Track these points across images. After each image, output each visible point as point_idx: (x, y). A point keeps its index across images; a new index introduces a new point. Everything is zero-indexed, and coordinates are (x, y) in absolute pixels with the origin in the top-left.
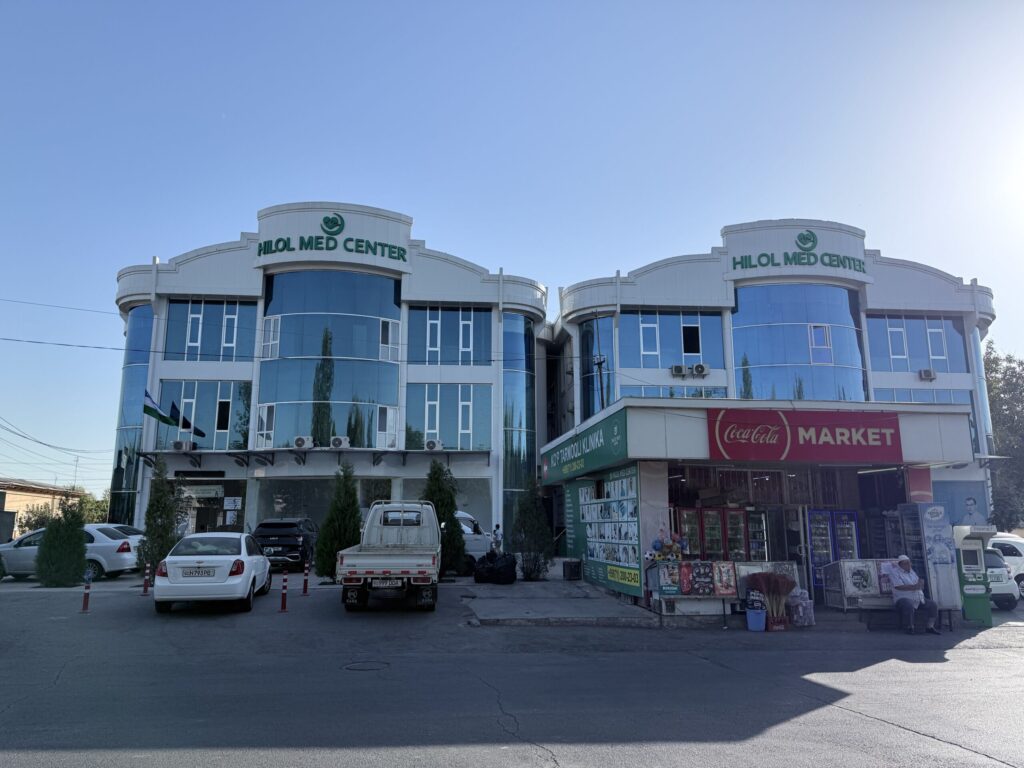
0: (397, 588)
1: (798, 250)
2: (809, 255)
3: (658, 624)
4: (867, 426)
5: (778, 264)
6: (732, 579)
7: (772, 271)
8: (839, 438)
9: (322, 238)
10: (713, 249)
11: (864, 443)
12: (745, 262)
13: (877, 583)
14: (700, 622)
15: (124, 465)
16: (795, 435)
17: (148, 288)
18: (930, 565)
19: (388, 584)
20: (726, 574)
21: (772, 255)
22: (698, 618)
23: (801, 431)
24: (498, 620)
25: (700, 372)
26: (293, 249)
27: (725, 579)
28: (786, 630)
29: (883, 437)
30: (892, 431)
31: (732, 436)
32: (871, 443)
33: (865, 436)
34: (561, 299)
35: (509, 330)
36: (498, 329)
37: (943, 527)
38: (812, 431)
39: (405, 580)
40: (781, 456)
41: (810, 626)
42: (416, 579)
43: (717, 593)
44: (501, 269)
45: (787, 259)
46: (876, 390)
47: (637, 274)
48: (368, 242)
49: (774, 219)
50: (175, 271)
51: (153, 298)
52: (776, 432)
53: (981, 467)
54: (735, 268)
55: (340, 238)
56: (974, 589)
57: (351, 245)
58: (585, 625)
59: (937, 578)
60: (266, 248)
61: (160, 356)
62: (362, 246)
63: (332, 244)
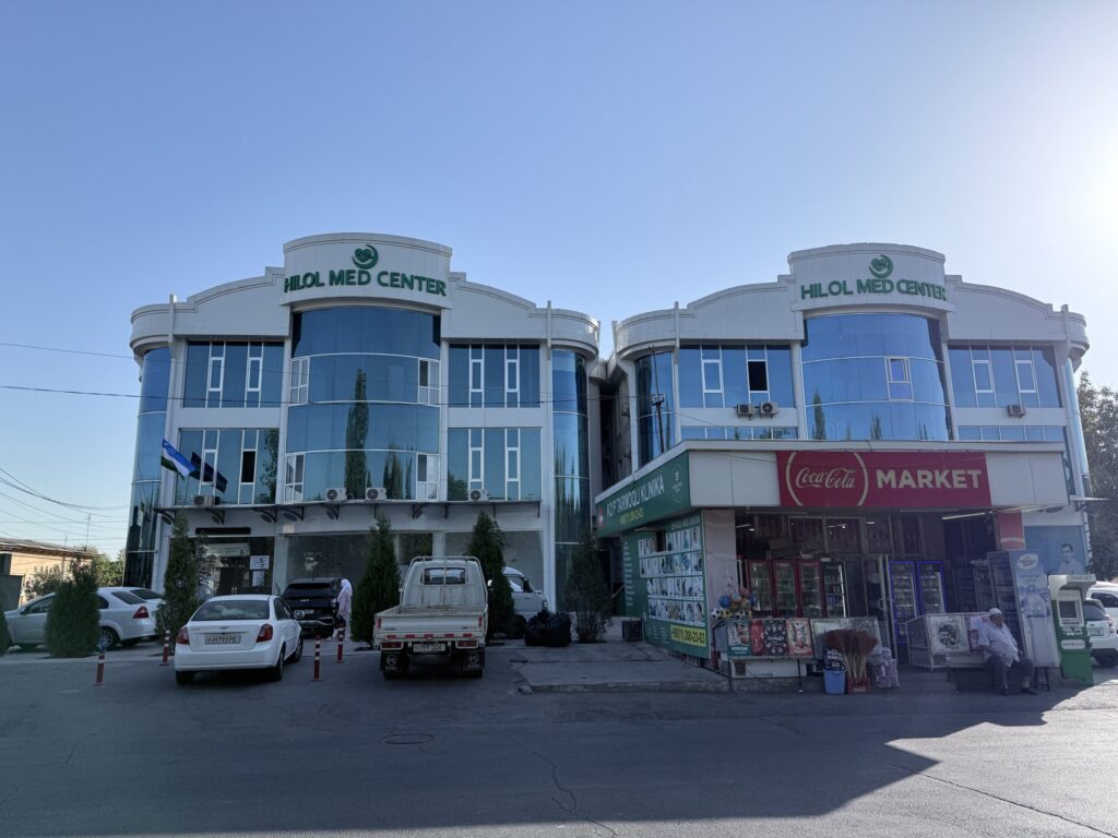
0: (441, 653)
1: (873, 277)
2: (884, 282)
3: (726, 688)
4: (951, 468)
5: (851, 293)
6: (808, 637)
7: (844, 300)
9: (354, 272)
10: (779, 277)
11: (948, 485)
12: (815, 291)
13: (966, 639)
14: (773, 685)
15: (140, 523)
16: (873, 479)
17: (165, 329)
18: (1024, 618)
19: (430, 648)
20: (801, 632)
21: (844, 282)
22: (771, 681)
24: (552, 687)
25: (767, 411)
26: (323, 285)
27: (799, 637)
28: (868, 692)
29: (969, 479)
30: (979, 472)
31: (804, 481)
32: (957, 485)
33: (949, 478)
34: (615, 334)
35: (559, 369)
36: (546, 367)
37: (1037, 576)
38: (892, 474)
39: (449, 644)
40: (859, 501)
41: (893, 687)
42: (461, 643)
43: (791, 652)
44: (549, 303)
45: (861, 287)
46: (960, 428)
47: (697, 306)
48: (403, 275)
49: (844, 243)
50: (194, 310)
51: (170, 339)
53: (1077, 510)
54: (803, 298)
55: (374, 272)
56: (1073, 644)
57: (386, 279)
58: (647, 690)
59: (1032, 632)
60: (293, 284)
61: (179, 403)
62: (397, 280)
63: (364, 278)
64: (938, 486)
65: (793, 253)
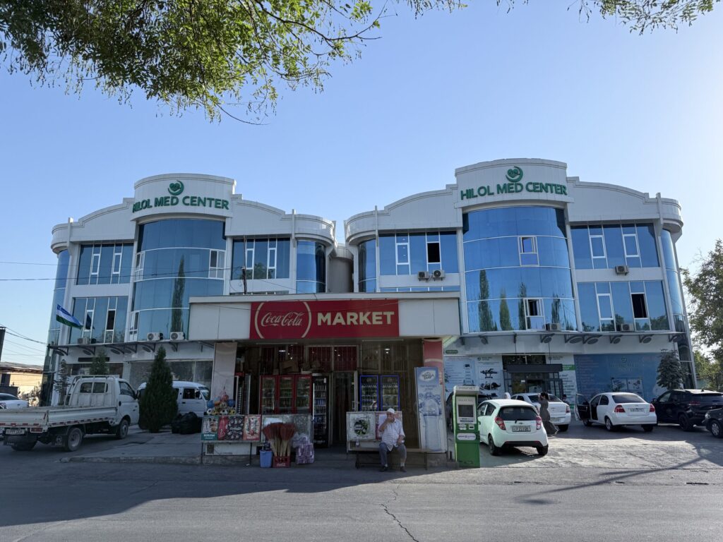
0: (21, 435)
1: (508, 182)
2: (516, 185)
3: (198, 462)
4: (372, 310)
5: (493, 194)
6: (258, 428)
7: (488, 199)
8: (349, 320)
9: (169, 198)
10: (447, 186)
11: (368, 322)
12: (469, 194)
13: (374, 431)
14: (232, 460)
16: (315, 317)
17: (66, 239)
18: (421, 416)
19: (15, 432)
20: (253, 424)
21: (488, 187)
22: (230, 458)
23: (320, 316)
24: (84, 458)
25: (437, 275)
26: (151, 207)
27: (252, 428)
28: (287, 467)
29: (384, 318)
31: (267, 321)
32: (375, 322)
33: (370, 318)
34: (346, 228)
35: (301, 253)
36: (293, 252)
37: (434, 386)
38: (329, 316)
40: (303, 333)
41: (308, 464)
42: (33, 429)
43: (245, 438)
45: (500, 190)
48: (199, 198)
49: (489, 160)
50: (82, 226)
51: (68, 244)
52: (301, 317)
53: (670, 341)
54: (462, 199)
55: (180, 197)
56: (466, 437)
57: (188, 201)
58: (146, 462)
61: (73, 281)
62: (195, 201)
63: (175, 201)
64: (361, 323)
65: (456, 170)
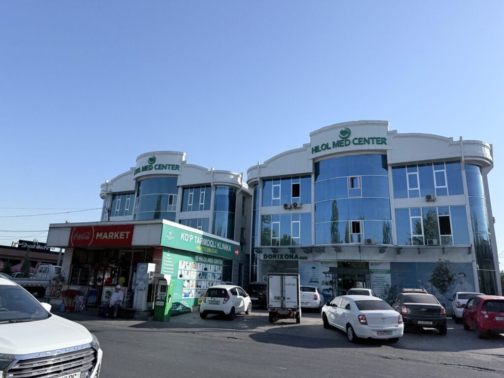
1: (340, 139)
2: (346, 141)
5: (330, 148)
7: (327, 152)
9: (148, 166)
10: (304, 145)
11: (118, 238)
12: (316, 150)
16: (95, 235)
17: (105, 191)
18: (136, 290)
21: (328, 144)
23: (98, 234)
26: (141, 171)
29: (125, 235)
30: (129, 232)
31: (76, 237)
32: (121, 238)
33: (119, 235)
35: (217, 194)
38: (101, 234)
40: (89, 244)
47: (268, 162)
48: (163, 165)
49: (329, 125)
50: (112, 184)
51: (107, 194)
52: (90, 235)
54: (313, 153)
56: (160, 303)
57: (157, 167)
59: (137, 297)
60: (136, 172)
62: (161, 167)
63: (151, 167)
64: (115, 238)
65: (310, 133)
